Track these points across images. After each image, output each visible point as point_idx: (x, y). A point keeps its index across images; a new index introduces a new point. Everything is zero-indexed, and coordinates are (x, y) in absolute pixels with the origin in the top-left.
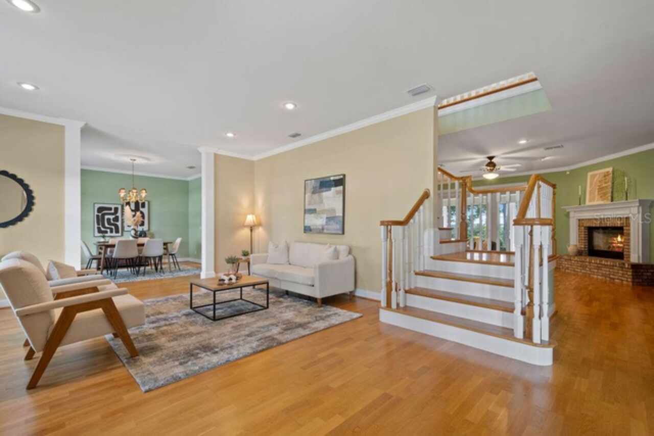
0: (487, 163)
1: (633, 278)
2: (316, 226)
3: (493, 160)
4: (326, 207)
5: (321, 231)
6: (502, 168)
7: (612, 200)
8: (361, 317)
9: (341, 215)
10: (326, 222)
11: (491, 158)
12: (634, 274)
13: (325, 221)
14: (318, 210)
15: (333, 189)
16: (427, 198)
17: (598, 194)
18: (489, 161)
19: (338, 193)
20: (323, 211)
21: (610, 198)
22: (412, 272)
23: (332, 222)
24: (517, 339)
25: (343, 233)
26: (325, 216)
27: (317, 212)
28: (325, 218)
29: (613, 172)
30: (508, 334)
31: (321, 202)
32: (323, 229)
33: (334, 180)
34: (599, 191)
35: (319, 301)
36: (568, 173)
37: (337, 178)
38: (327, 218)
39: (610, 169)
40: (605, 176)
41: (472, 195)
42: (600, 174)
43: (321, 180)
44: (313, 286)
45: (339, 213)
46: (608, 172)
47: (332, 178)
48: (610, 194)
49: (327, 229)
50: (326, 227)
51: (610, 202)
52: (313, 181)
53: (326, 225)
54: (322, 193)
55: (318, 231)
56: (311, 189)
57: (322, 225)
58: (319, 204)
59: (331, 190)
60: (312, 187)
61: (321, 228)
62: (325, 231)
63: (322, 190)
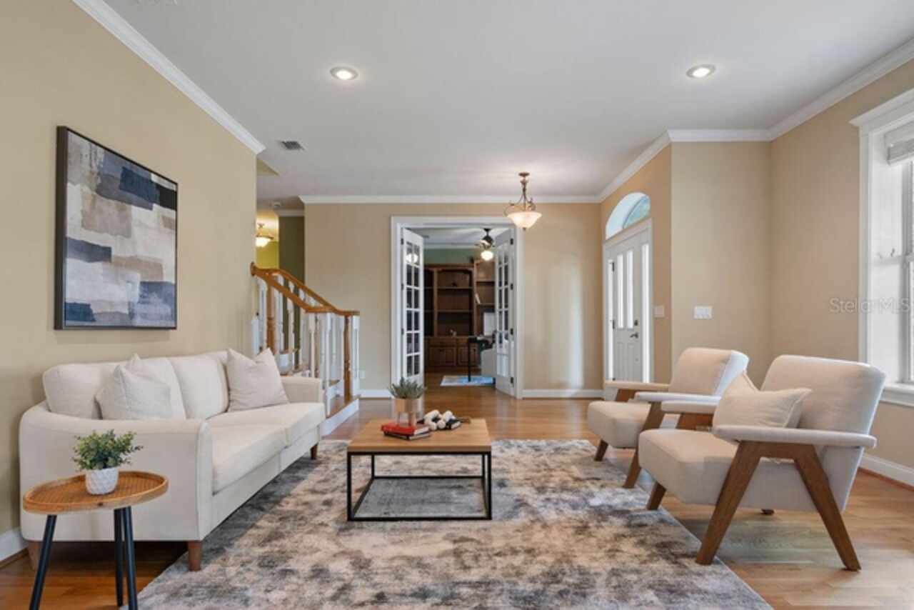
2: (111, 304)
4: (141, 252)
5: (127, 322)
9: (173, 280)
10: (141, 296)
13: (137, 291)
14: (113, 253)
15: (156, 208)
19: (166, 222)
20: (134, 263)
23: (154, 298)
25: (175, 327)
26: (137, 277)
27: (113, 259)
28: (138, 284)
31: (127, 233)
32: (132, 315)
33: (158, 186)
37: (166, 184)
38: (143, 284)
43: (126, 165)
45: (168, 274)
47: (154, 178)
49: (145, 316)
50: (139, 309)
52: (101, 153)
53: (139, 305)
54: (127, 206)
55: (117, 322)
56: (92, 173)
57: (129, 303)
58: (119, 236)
59: (151, 208)
60: (95, 169)
61: (126, 311)
62: (138, 322)
63: (128, 194)
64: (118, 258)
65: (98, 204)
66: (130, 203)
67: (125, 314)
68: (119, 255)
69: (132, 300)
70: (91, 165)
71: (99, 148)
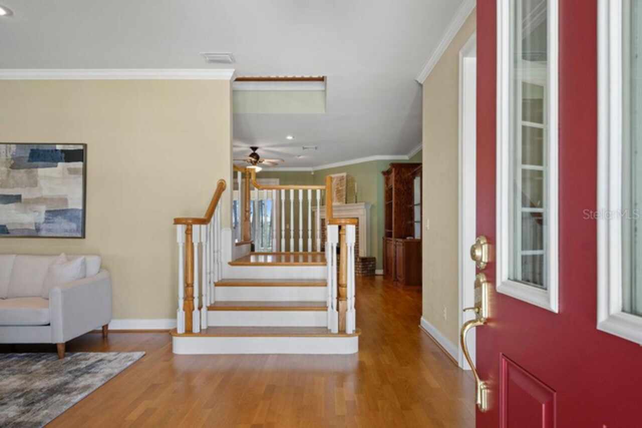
0: (250, 153)
1: (363, 271)
2: (22, 224)
3: (256, 152)
4: (46, 193)
5: (34, 234)
6: (265, 162)
7: (346, 203)
8: (144, 355)
9: (80, 207)
10: (46, 219)
11: (254, 149)
12: (363, 267)
13: (43, 216)
14: (23, 197)
15: (61, 165)
16: (224, 190)
17: (337, 196)
18: (252, 152)
19: (72, 171)
20: (40, 200)
21: (344, 200)
22: (212, 283)
23: (59, 219)
24: (334, 334)
25: (84, 237)
26: (43, 208)
27: (23, 201)
28: (43, 212)
29: (347, 176)
30: (323, 332)
31: (35, 184)
32: (38, 230)
33: (62, 151)
34: (337, 193)
35: (61, 349)
36: (313, 173)
37: (71, 148)
38: (47, 212)
39: (344, 174)
40: (341, 180)
41: (256, 189)
42: (337, 177)
43: (35, 147)
44: (49, 325)
45: (75, 204)
46: (343, 177)
47: (59, 147)
48: (344, 197)
49: (49, 230)
50: (43, 226)
51: (344, 204)
52: (13, 147)
53: (45, 224)
54: (35, 170)
55: (26, 234)
56: (7, 159)
57: (36, 223)
58: (27, 188)
59: (56, 166)
60: (10, 157)
61: (33, 228)
62: (43, 233)
63: (35, 163)
64: (26, 199)
65: (11, 174)
66: (37, 167)
67: (33, 230)
68: (27, 197)
69: (38, 221)
70: (7, 156)
71: (12, 145)
